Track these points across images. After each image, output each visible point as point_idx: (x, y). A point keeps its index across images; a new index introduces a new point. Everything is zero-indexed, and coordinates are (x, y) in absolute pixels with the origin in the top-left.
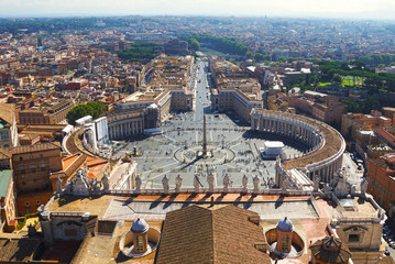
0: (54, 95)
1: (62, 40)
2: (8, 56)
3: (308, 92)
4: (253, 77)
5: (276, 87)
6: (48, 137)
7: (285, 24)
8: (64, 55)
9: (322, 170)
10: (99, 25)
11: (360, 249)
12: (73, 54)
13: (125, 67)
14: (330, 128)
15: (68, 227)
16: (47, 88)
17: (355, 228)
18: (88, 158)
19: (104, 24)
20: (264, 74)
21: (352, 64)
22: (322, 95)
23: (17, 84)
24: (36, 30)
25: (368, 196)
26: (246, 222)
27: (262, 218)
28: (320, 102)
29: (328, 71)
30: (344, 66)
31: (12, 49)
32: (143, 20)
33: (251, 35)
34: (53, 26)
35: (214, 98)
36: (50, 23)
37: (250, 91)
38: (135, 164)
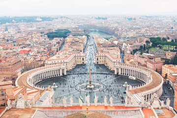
1: (18, 28)
3: (144, 54)
4: (117, 47)
5: (128, 52)
6: (8, 78)
18: (27, 89)
19: (41, 20)
20: (122, 45)
22: (152, 55)
24: (5, 23)
28: (151, 59)
29: (156, 42)
32: (61, 17)
33: (116, 25)
34: (13, 21)
35: (96, 58)
36: (12, 19)
37: (114, 54)
38: (53, 92)
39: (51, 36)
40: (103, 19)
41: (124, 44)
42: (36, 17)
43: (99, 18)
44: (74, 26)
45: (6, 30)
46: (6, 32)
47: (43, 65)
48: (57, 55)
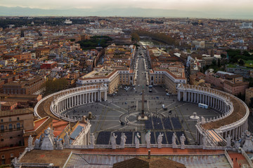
0: (30, 72)
1: (39, 33)
3: (219, 72)
4: (179, 61)
5: (196, 68)
6: (24, 104)
8: (40, 43)
9: (232, 130)
10: (67, 22)
12: (47, 43)
14: (237, 98)
16: (26, 67)
18: (54, 121)
19: (71, 22)
20: (187, 59)
21: (251, 51)
22: (230, 74)
23: (3, 64)
24: (21, 26)
28: (229, 79)
29: (234, 57)
32: (100, 19)
33: (177, 31)
34: (33, 23)
35: (151, 76)
36: (31, 21)
37: (177, 71)
38: (90, 126)
39: (85, 44)
40: (157, 22)
41: (190, 58)
43: (152, 21)
44: (117, 32)
45: (22, 35)
46: (23, 39)
47: (74, 86)
48: (94, 72)
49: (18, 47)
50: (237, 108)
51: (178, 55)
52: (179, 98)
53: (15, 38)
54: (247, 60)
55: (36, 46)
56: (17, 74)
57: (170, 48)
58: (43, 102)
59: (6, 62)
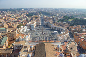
0: (14, 23)
1: (15, 12)
2: (5, 16)
3: (62, 22)
5: (56, 21)
6: (13, 30)
7: (58, 9)
8: (16, 15)
11: (73, 51)
12: (18, 15)
13: (27, 18)
14: (66, 29)
15: (18, 47)
16: (13, 21)
17: (72, 47)
19: (23, 10)
20: (54, 19)
21: (71, 17)
23: (7, 21)
24: (11, 11)
25: (74, 41)
26: (51, 46)
27: (54, 45)
28: (65, 24)
29: (66, 18)
30: (69, 17)
31: (6, 14)
32: (31, 9)
33: (51, 11)
36: (13, 9)
37: (51, 22)
38: (30, 35)
39: (27, 15)
40: (46, 9)
42: (22, 9)
43: (44, 9)
44: (35, 12)
45: (11, 13)
46: (11, 14)
48: (30, 22)
49: (11, 16)
50: (66, 31)
51: (51, 18)
52: (52, 29)
53: (10, 14)
54: (69, 19)
55: (15, 16)
56: (11, 23)
57: (49, 16)
58: (18, 30)
59: (8, 20)
